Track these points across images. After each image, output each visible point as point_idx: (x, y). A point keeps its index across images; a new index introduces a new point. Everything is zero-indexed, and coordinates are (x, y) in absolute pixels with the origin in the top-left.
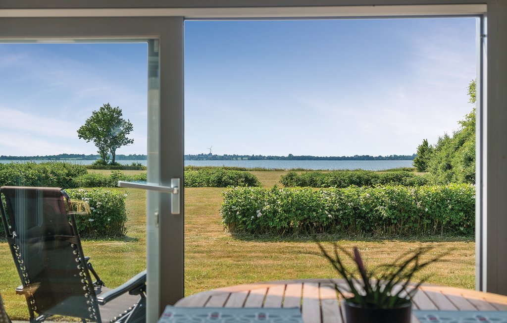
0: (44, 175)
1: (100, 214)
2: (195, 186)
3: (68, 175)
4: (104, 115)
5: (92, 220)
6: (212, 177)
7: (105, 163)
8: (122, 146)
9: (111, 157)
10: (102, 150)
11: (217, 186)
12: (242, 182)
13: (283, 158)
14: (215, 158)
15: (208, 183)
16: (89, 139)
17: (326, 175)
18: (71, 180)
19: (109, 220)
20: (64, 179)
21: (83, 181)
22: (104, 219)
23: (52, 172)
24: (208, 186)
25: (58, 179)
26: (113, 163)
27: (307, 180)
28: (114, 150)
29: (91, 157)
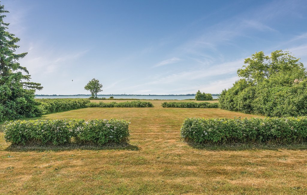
0: (75, 103)
1: (116, 133)
2: (131, 107)
3: (84, 103)
4: (93, 82)
5: (112, 137)
6: (137, 104)
7: (93, 98)
8: (99, 92)
9: (96, 96)
10: (92, 93)
11: (139, 107)
12: (147, 105)
13: (147, 96)
14: (126, 95)
15: (135, 106)
16: (88, 90)
17: (178, 103)
18: (84, 105)
19: (121, 136)
20: (82, 105)
21: (89, 105)
22: (119, 136)
23: (78, 102)
24: (135, 107)
25: (80, 105)
26: (96, 98)
27: (172, 105)
28: (96, 93)
29: (88, 95)
